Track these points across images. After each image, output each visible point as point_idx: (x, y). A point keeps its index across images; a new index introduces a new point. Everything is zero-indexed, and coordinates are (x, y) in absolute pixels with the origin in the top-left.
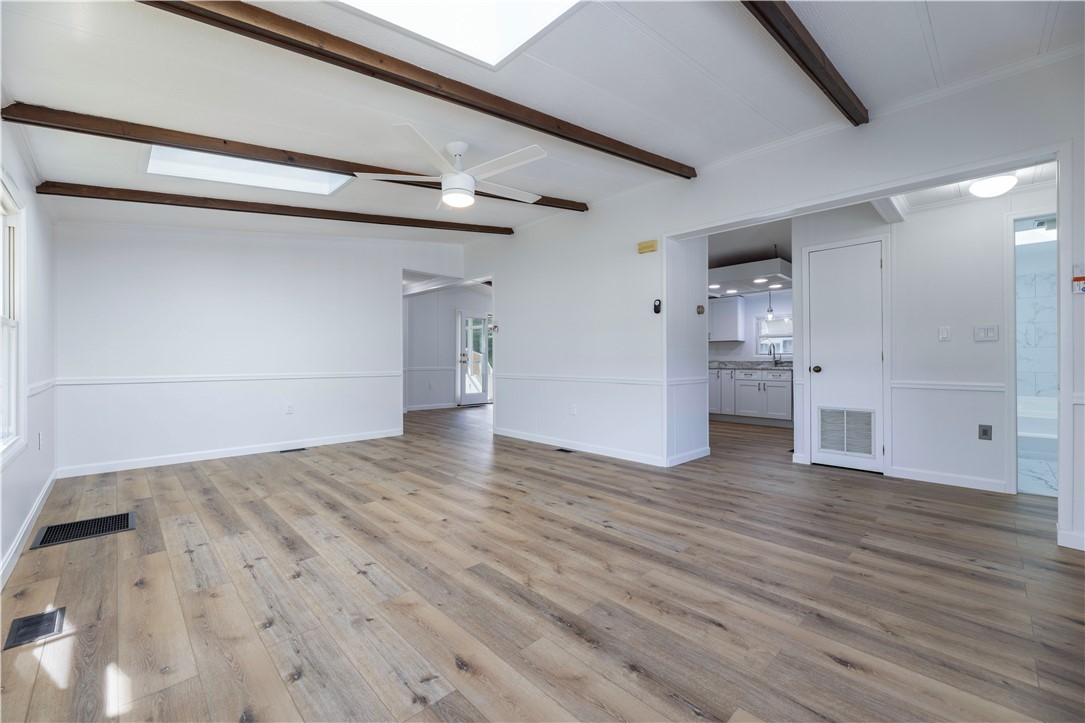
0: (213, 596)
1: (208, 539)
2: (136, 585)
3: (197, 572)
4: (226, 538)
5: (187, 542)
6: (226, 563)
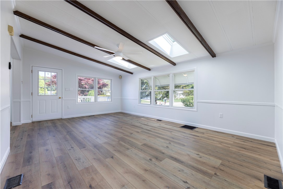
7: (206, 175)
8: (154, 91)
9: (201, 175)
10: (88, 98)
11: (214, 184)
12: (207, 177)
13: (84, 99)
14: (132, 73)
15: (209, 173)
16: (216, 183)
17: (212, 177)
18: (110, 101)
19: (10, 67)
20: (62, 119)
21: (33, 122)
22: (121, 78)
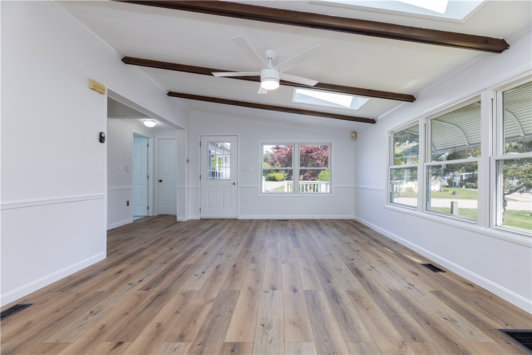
8: (425, 164)
10: (317, 185)
13: (306, 185)
14: (373, 121)
18: (328, 191)
19: (102, 139)
20: (236, 219)
21: (201, 219)
22: (354, 137)
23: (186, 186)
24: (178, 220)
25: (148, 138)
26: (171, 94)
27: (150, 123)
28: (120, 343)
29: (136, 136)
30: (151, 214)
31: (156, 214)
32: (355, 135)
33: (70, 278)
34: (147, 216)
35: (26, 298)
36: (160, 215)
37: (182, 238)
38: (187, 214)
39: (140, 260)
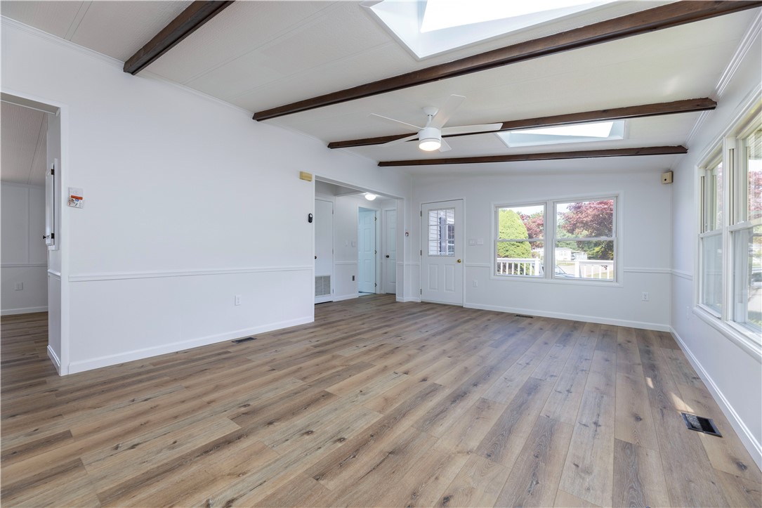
0: (598, 389)
1: (576, 428)
2: (641, 419)
3: (599, 406)
4: (562, 420)
5: (594, 437)
6: (579, 401)
7: (120, 489)
9: (128, 478)
11: (78, 496)
12: (111, 489)
14: (679, 150)
15: (118, 498)
16: (76, 502)
17: (101, 501)
19: (310, 220)
20: (462, 307)
21: (422, 302)
22: (669, 180)
23: (405, 263)
24: (397, 300)
25: (376, 211)
26: (381, 164)
27: (370, 197)
28: (274, 370)
29: (362, 210)
30: (378, 292)
31: (383, 292)
32: (671, 176)
33: (284, 329)
34: (375, 294)
35: (256, 335)
36: (387, 294)
37: (382, 316)
38: (407, 295)
39: (333, 327)
